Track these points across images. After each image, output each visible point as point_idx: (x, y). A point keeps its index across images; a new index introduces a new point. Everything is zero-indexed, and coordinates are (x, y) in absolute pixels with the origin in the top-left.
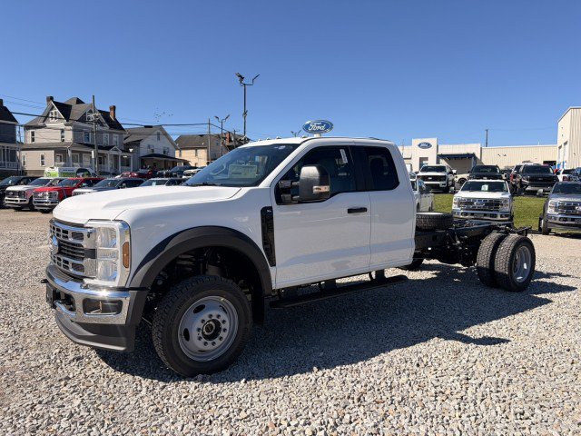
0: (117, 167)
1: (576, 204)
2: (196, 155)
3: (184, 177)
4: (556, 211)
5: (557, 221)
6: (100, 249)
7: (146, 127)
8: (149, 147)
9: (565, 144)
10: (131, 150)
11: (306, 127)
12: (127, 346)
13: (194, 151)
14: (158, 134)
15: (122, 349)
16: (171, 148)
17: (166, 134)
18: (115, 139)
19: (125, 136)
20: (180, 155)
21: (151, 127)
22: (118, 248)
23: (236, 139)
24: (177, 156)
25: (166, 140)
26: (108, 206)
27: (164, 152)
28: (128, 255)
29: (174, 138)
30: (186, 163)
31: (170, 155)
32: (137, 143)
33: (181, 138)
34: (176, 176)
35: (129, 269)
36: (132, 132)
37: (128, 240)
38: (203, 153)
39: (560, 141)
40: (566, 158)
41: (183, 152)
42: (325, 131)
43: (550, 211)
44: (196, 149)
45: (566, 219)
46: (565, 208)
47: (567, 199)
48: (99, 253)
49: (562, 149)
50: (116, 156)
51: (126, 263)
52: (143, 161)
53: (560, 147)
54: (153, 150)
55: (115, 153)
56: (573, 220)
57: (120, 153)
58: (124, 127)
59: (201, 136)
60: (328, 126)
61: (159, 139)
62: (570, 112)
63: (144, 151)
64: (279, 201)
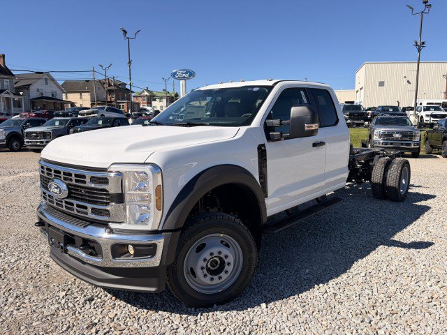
0: (9, 108)
1: (393, 132)
2: (81, 98)
3: (79, 116)
4: (380, 137)
5: (381, 145)
6: (129, 194)
7: (37, 73)
8: (38, 90)
9: (361, 89)
10: (21, 93)
11: (174, 75)
12: (158, 286)
13: (78, 95)
14: (46, 80)
15: (153, 289)
16: (59, 91)
17: (53, 80)
18: (5, 84)
19: (15, 81)
20: (66, 98)
21: (42, 73)
22: (151, 191)
23: (115, 85)
24: (64, 99)
25: (53, 84)
26: (130, 148)
27: (53, 95)
28: (160, 198)
29: (61, 83)
30: (73, 104)
31: (58, 97)
32: (27, 87)
33: (66, 83)
34: (71, 116)
35: (161, 211)
36: (21, 78)
37: (160, 183)
38: (87, 96)
39: (357, 87)
40: (362, 99)
41: (69, 95)
42: (189, 78)
43: (375, 138)
44: (81, 92)
45: (387, 144)
46: (386, 135)
47: (387, 129)
48: (127, 198)
49: (358, 93)
50: (8, 99)
51: (159, 206)
52: (33, 103)
53: (357, 92)
54: (42, 94)
55: (7, 96)
56: (391, 144)
57: (12, 96)
58: (14, 73)
59: (87, 81)
60: (192, 74)
61: (47, 83)
62: (364, 67)
63: (34, 94)
64: (269, 138)
